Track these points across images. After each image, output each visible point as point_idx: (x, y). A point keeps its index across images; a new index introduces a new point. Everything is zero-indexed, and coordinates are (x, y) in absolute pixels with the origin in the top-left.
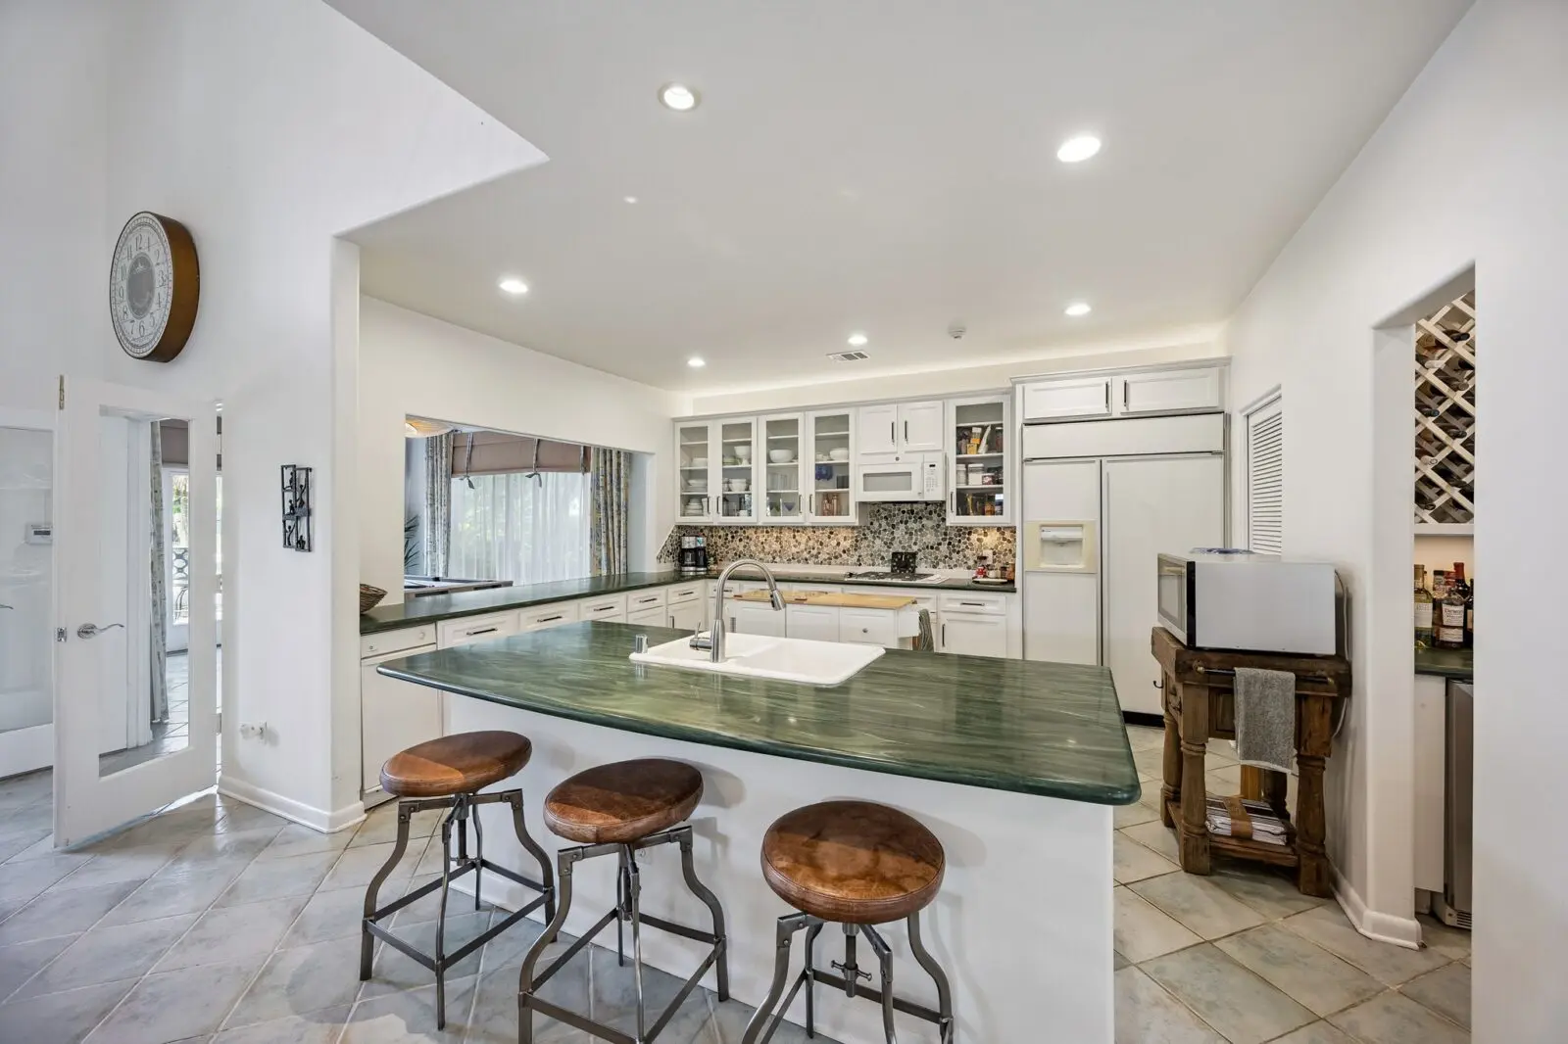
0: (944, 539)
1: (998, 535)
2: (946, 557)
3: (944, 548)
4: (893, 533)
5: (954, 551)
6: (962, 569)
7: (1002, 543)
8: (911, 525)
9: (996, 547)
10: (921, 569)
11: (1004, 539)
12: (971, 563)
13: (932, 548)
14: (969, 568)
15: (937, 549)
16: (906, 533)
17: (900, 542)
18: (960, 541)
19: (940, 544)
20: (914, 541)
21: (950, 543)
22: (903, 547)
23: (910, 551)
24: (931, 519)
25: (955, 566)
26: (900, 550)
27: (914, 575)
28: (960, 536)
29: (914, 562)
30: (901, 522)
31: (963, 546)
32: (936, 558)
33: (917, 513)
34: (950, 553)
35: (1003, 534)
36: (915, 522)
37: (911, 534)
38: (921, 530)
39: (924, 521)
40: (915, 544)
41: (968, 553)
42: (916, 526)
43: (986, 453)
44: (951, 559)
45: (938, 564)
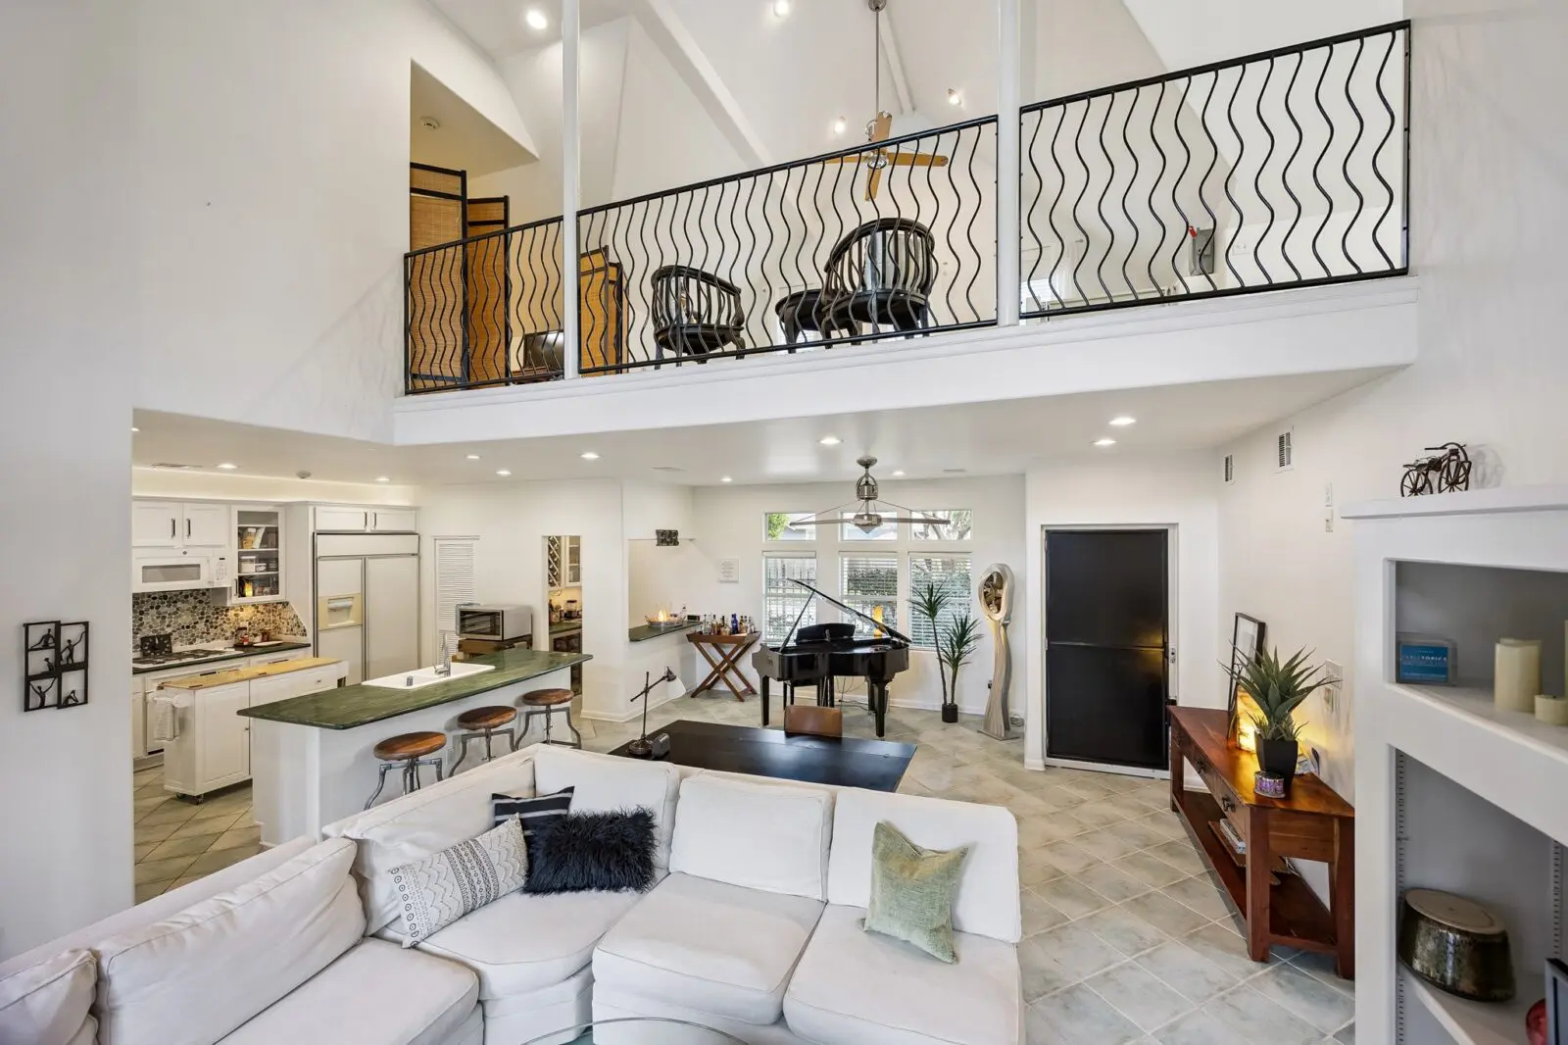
0: (201, 618)
1: (253, 609)
2: (203, 633)
3: (201, 626)
4: (141, 619)
5: (212, 627)
6: (220, 641)
7: (255, 615)
8: (164, 609)
9: (251, 618)
10: (177, 648)
11: (258, 612)
12: (228, 634)
13: (188, 627)
14: (226, 639)
15: (194, 627)
16: (157, 618)
17: (151, 627)
18: (217, 618)
19: (196, 623)
20: (167, 624)
21: (207, 621)
22: (155, 631)
23: (162, 633)
24: (187, 602)
25: (213, 639)
26: (151, 634)
27: (170, 654)
28: (217, 613)
29: (170, 642)
30: (152, 608)
31: (220, 622)
32: (193, 635)
33: (171, 598)
34: (208, 630)
35: (257, 608)
36: (169, 606)
37: (164, 617)
38: (175, 613)
39: (179, 605)
40: (169, 626)
41: (225, 626)
42: (172, 609)
43: (260, 547)
44: (208, 633)
45: (195, 640)
